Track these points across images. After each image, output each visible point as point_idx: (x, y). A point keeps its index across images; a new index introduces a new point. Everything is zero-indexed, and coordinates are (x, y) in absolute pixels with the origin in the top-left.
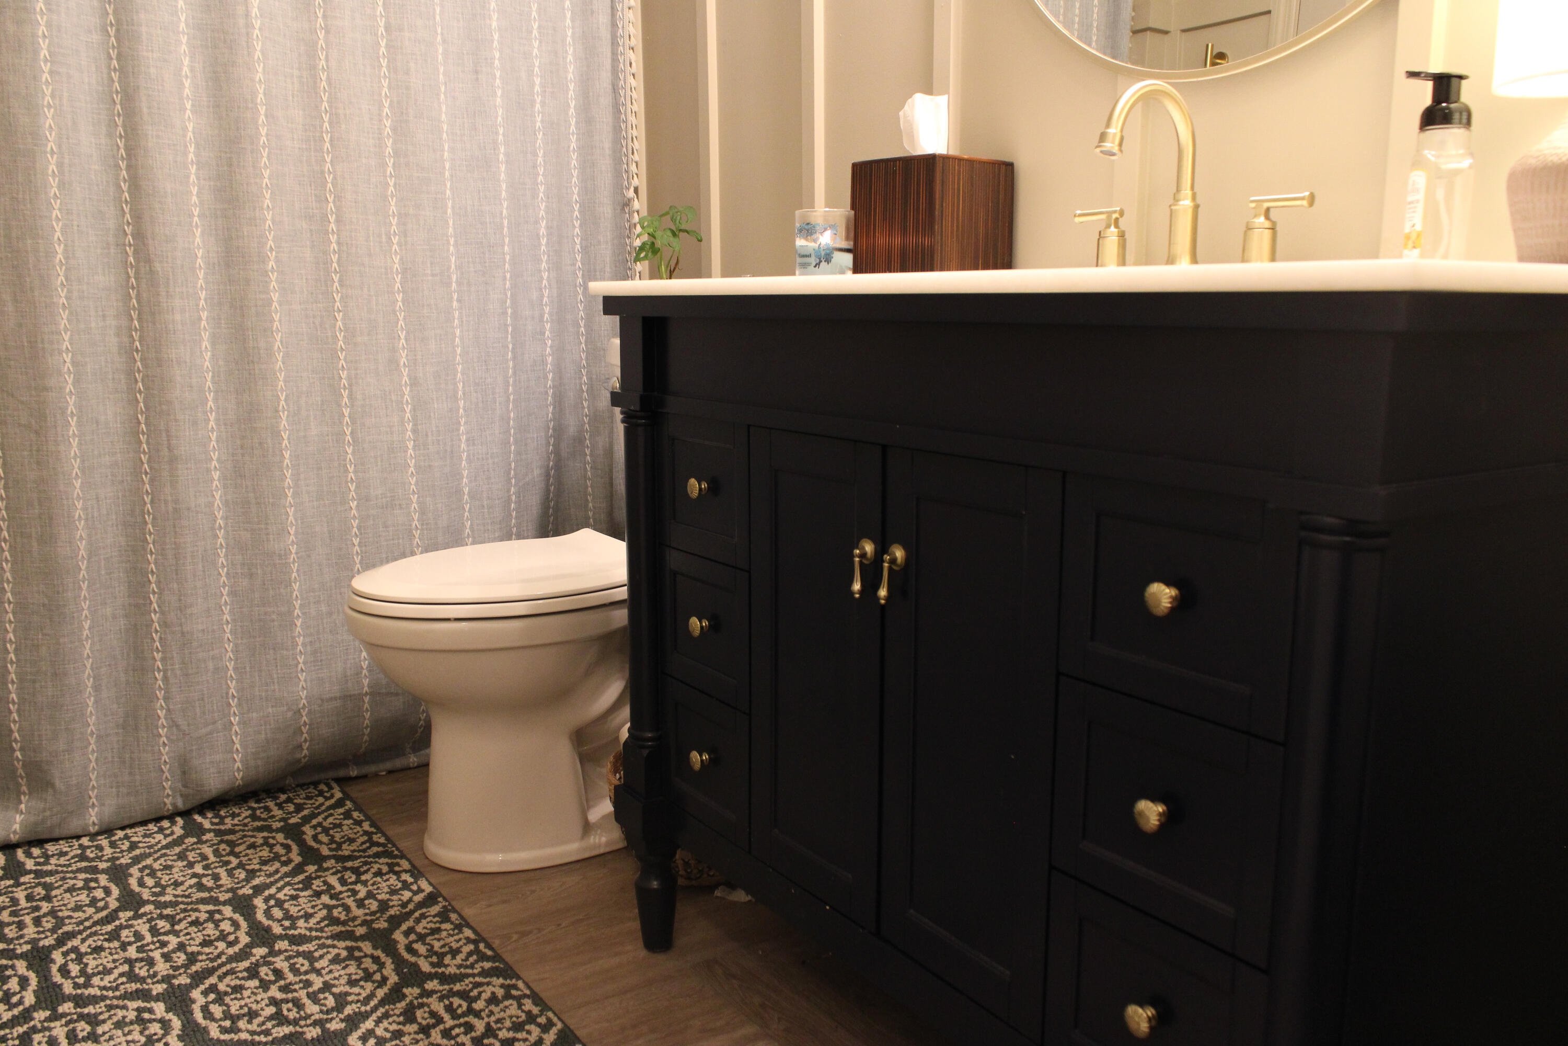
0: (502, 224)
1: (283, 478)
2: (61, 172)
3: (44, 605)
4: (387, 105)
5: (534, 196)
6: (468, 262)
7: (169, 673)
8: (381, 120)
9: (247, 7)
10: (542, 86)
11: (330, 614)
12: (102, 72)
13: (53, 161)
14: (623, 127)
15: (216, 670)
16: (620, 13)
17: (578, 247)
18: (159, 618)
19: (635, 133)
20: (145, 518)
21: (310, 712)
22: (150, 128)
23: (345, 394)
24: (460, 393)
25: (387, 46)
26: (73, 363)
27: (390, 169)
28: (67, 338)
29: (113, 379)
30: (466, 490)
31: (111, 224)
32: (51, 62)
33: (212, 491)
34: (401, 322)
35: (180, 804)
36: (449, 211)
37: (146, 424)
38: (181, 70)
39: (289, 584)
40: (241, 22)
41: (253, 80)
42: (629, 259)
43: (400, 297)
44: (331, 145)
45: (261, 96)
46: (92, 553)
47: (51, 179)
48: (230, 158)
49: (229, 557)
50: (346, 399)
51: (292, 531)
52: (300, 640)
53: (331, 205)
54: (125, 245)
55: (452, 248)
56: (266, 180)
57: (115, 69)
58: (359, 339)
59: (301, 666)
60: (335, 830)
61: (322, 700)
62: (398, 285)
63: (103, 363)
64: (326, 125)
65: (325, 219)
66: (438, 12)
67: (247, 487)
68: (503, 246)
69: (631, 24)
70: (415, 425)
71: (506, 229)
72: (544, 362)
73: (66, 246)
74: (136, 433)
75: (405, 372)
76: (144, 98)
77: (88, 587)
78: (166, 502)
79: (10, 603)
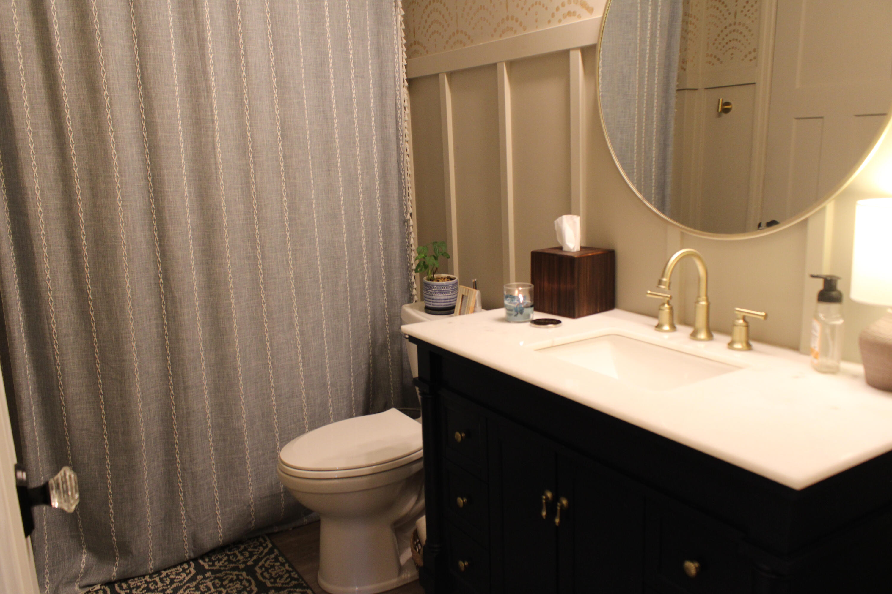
0: (344, 246)
1: (239, 391)
2: (128, 254)
3: (126, 466)
4: (285, 195)
5: (359, 226)
6: (327, 267)
7: (186, 493)
8: (282, 203)
9: (216, 159)
10: (361, 170)
11: (264, 454)
12: (145, 200)
13: (125, 249)
14: (403, 181)
15: (209, 488)
16: (400, 124)
17: (382, 247)
18: (180, 466)
19: (409, 185)
20: (172, 417)
21: (255, 506)
22: (170, 226)
23: (268, 344)
24: (325, 334)
25: (284, 166)
26: (137, 346)
27: (287, 228)
28: (133, 335)
29: (155, 350)
30: (329, 383)
31: (152, 273)
32: (122, 201)
33: (204, 400)
34: (295, 304)
35: (192, 555)
36: (317, 243)
37: (172, 371)
38: (184, 193)
39: (243, 443)
40: (213, 167)
41: (219, 195)
42: (408, 250)
43: (294, 291)
44: (259, 221)
45: (224, 202)
46: (147, 437)
47: (124, 258)
48: (209, 235)
49: (214, 432)
50: (269, 347)
51: (244, 417)
52: (249, 470)
53: (259, 250)
54: (159, 283)
55: (319, 262)
56: (227, 244)
57: (152, 198)
58: (275, 316)
59: (250, 482)
60: (272, 570)
61: (261, 498)
62: (293, 285)
63: (150, 343)
64: (256, 211)
65: (256, 257)
66: (309, 144)
67: (221, 397)
68: (345, 257)
69: (406, 129)
70: (303, 354)
71: (345, 248)
72: (366, 311)
73: (132, 289)
74: (166, 376)
75: (297, 329)
76: (167, 212)
77: (146, 454)
78: (183, 409)
79: (108, 465)
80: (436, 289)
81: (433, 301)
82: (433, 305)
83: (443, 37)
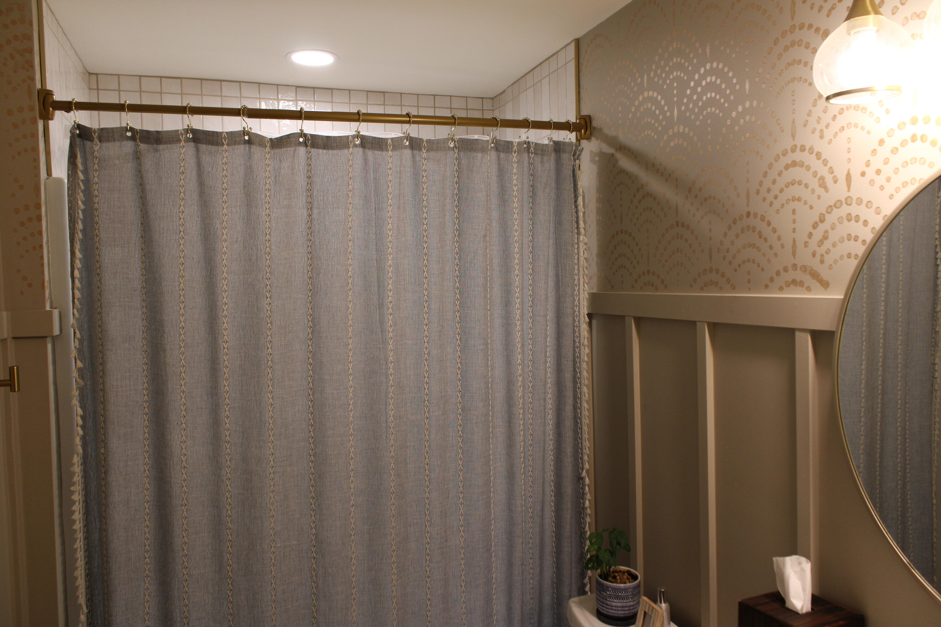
14: (579, 431)
16: (578, 365)
80: (611, 593)
81: (607, 607)
82: (607, 611)
83: (631, 274)
